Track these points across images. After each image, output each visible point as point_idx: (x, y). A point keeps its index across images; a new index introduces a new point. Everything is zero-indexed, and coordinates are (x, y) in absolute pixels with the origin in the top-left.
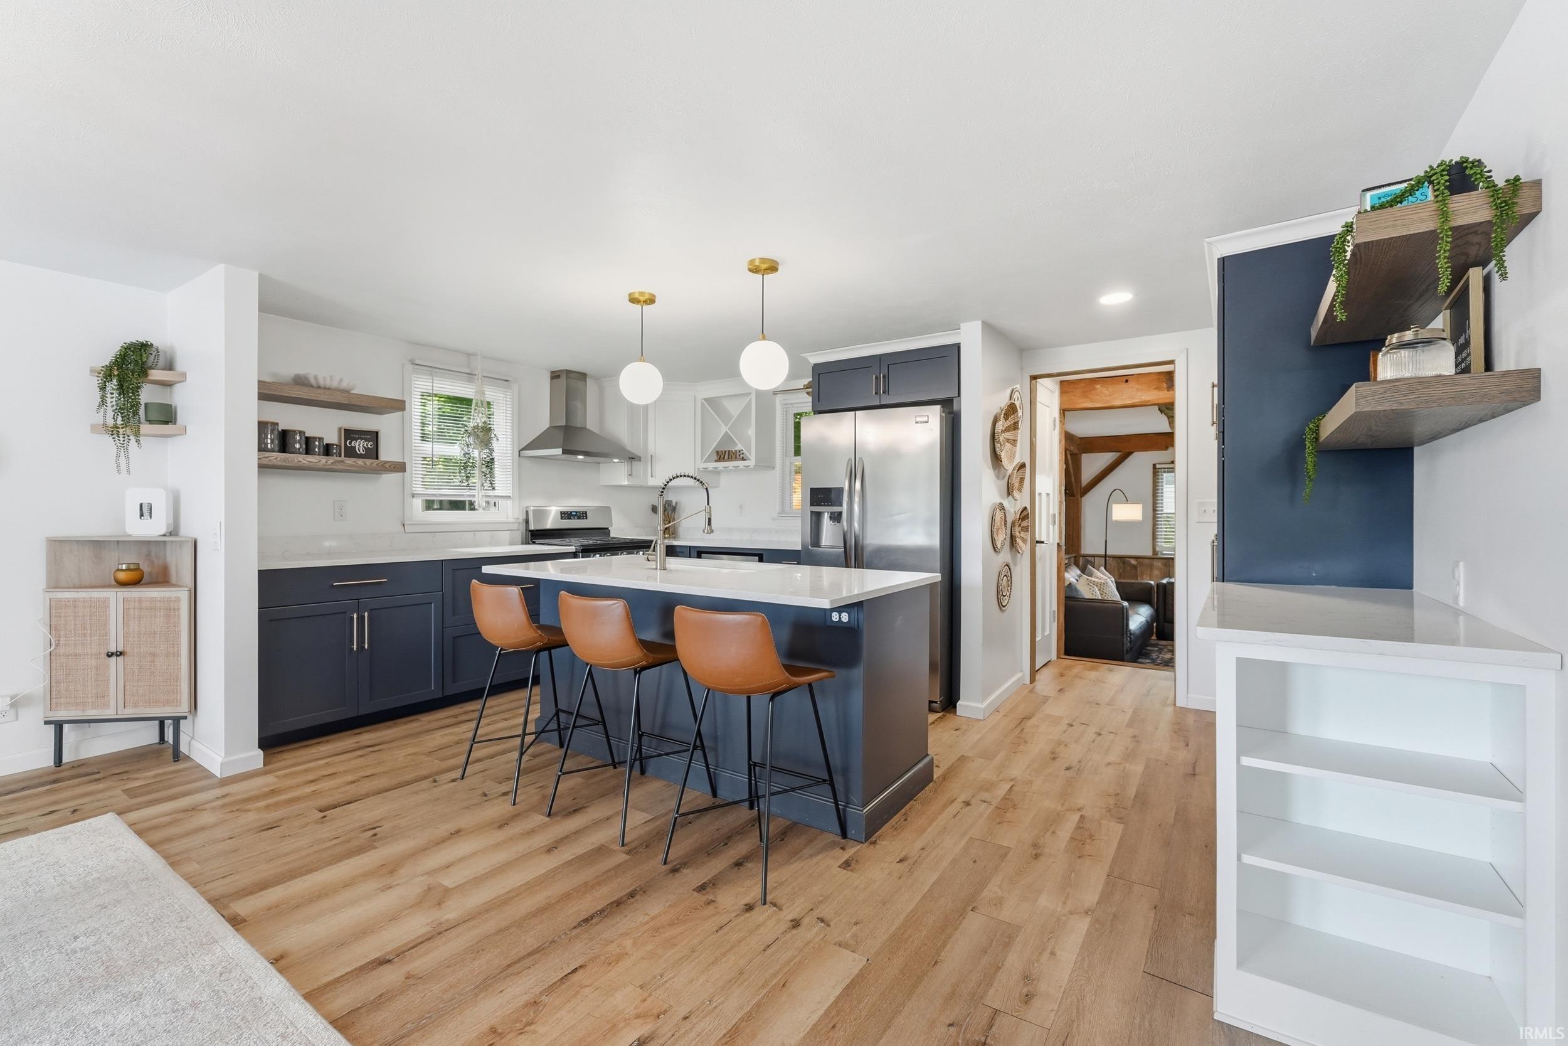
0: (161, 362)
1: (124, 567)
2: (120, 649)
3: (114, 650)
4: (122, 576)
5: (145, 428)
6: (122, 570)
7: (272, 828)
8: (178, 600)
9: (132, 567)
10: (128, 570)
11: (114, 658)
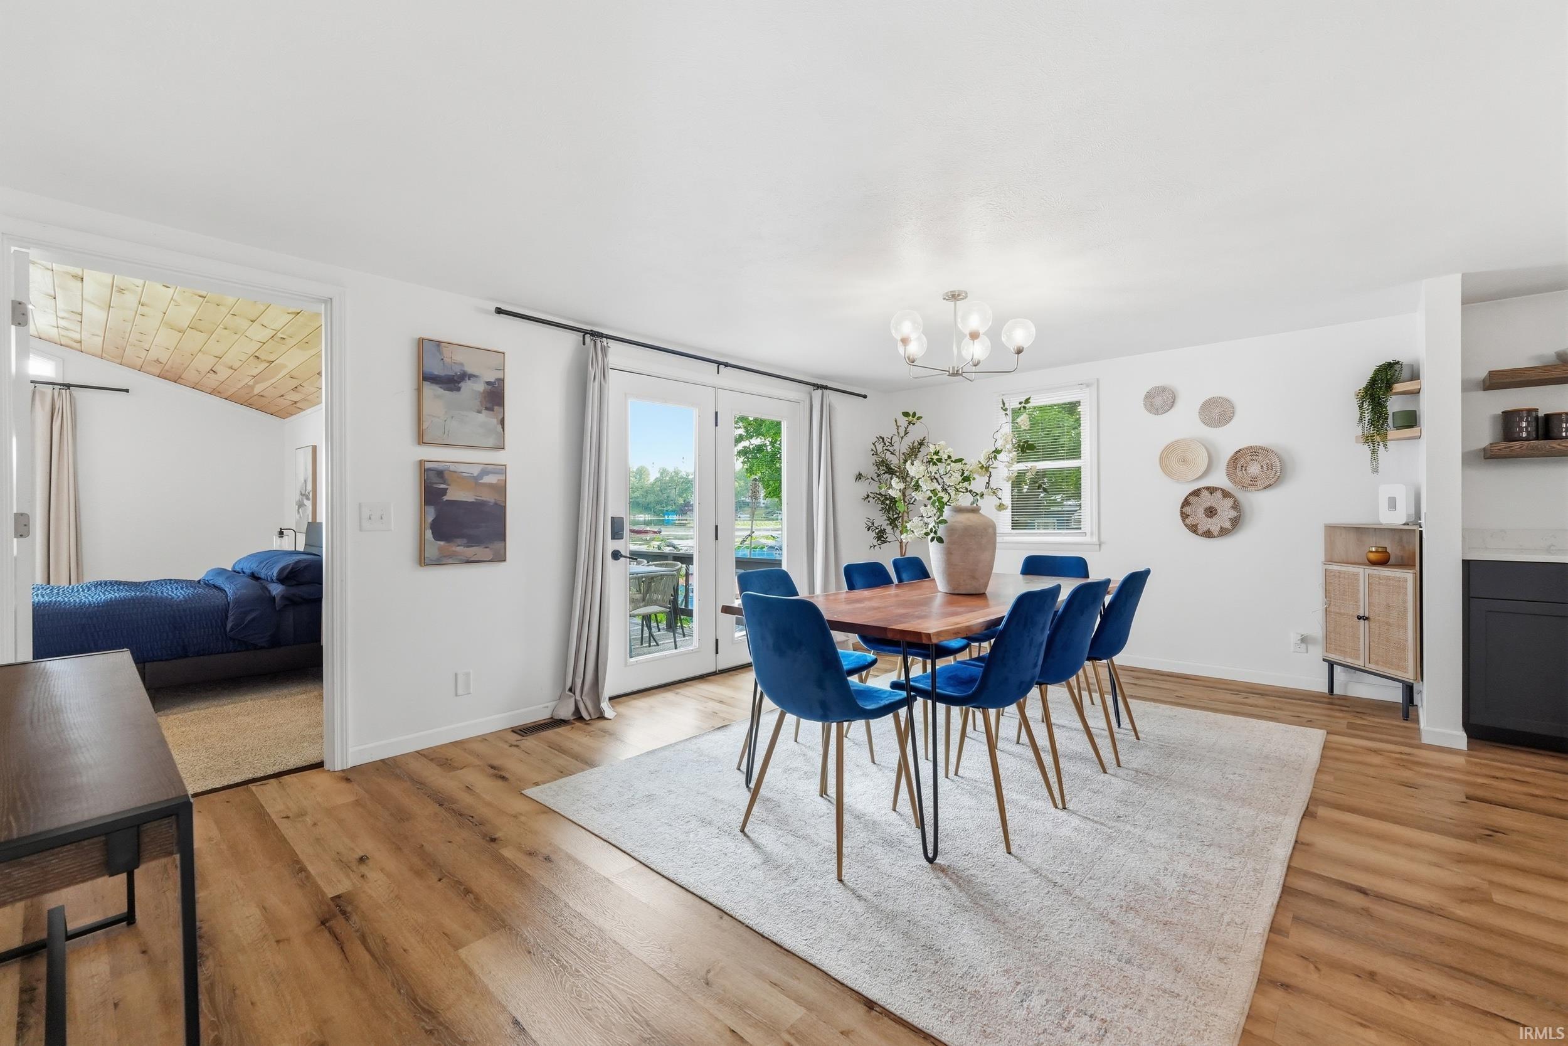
0: (1405, 373)
1: (1374, 549)
2: (1367, 615)
3: (1362, 615)
4: (1372, 556)
5: (1392, 434)
6: (1372, 552)
7: (1411, 787)
8: (1406, 581)
9: (1380, 550)
10: (1377, 552)
11: (1362, 621)
